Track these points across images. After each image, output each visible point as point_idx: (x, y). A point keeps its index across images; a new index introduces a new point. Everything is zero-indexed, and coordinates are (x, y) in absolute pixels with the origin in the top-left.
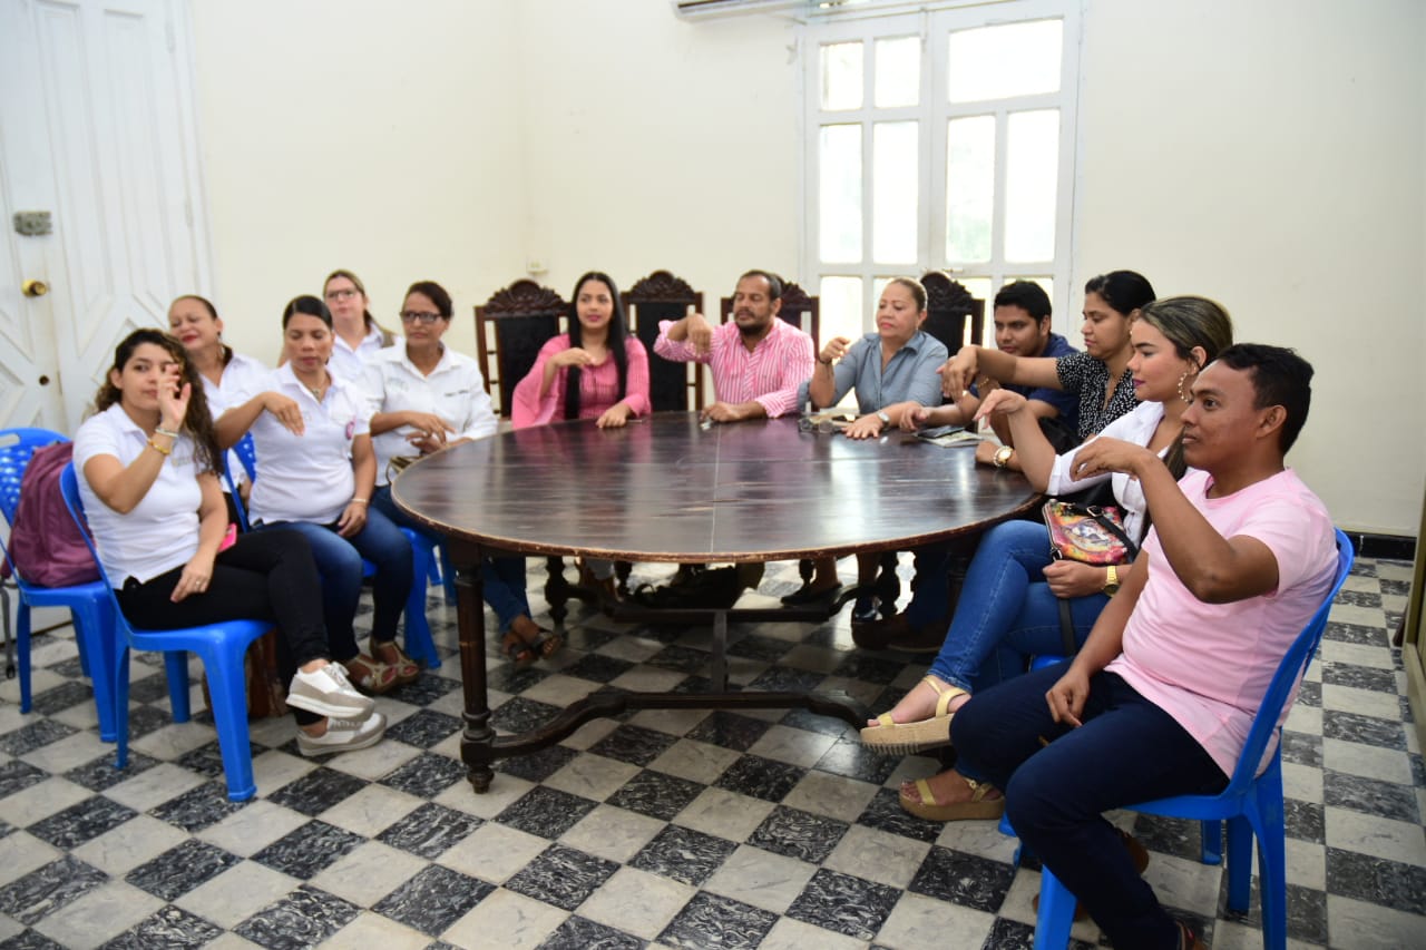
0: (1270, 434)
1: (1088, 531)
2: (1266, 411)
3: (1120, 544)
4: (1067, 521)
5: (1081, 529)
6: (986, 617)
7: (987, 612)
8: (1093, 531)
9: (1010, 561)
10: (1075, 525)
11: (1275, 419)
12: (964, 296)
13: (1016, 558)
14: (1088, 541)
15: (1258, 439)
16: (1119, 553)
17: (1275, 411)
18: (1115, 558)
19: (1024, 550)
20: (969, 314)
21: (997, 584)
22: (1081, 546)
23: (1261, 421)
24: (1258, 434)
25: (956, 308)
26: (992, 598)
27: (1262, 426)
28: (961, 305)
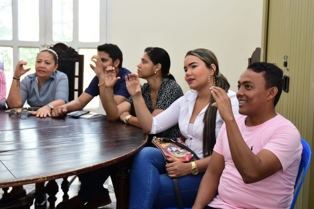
0: (272, 99)
1: (174, 149)
2: (270, 89)
3: (189, 153)
4: (164, 145)
5: (171, 149)
6: (149, 193)
7: (148, 191)
8: (176, 149)
9: (152, 166)
10: (168, 147)
11: (273, 92)
12: (75, 53)
13: (153, 164)
14: (176, 153)
15: (268, 101)
16: (190, 157)
17: (273, 89)
18: (190, 159)
19: (155, 160)
20: (77, 61)
21: (150, 177)
22: (174, 156)
23: (269, 94)
24: (268, 99)
25: (70, 59)
26: (149, 184)
27: (269, 96)
28: (73, 57)
